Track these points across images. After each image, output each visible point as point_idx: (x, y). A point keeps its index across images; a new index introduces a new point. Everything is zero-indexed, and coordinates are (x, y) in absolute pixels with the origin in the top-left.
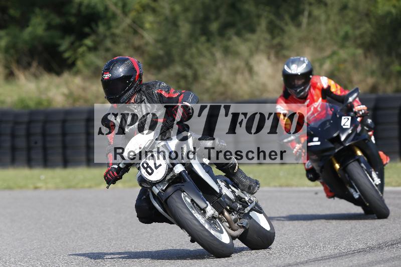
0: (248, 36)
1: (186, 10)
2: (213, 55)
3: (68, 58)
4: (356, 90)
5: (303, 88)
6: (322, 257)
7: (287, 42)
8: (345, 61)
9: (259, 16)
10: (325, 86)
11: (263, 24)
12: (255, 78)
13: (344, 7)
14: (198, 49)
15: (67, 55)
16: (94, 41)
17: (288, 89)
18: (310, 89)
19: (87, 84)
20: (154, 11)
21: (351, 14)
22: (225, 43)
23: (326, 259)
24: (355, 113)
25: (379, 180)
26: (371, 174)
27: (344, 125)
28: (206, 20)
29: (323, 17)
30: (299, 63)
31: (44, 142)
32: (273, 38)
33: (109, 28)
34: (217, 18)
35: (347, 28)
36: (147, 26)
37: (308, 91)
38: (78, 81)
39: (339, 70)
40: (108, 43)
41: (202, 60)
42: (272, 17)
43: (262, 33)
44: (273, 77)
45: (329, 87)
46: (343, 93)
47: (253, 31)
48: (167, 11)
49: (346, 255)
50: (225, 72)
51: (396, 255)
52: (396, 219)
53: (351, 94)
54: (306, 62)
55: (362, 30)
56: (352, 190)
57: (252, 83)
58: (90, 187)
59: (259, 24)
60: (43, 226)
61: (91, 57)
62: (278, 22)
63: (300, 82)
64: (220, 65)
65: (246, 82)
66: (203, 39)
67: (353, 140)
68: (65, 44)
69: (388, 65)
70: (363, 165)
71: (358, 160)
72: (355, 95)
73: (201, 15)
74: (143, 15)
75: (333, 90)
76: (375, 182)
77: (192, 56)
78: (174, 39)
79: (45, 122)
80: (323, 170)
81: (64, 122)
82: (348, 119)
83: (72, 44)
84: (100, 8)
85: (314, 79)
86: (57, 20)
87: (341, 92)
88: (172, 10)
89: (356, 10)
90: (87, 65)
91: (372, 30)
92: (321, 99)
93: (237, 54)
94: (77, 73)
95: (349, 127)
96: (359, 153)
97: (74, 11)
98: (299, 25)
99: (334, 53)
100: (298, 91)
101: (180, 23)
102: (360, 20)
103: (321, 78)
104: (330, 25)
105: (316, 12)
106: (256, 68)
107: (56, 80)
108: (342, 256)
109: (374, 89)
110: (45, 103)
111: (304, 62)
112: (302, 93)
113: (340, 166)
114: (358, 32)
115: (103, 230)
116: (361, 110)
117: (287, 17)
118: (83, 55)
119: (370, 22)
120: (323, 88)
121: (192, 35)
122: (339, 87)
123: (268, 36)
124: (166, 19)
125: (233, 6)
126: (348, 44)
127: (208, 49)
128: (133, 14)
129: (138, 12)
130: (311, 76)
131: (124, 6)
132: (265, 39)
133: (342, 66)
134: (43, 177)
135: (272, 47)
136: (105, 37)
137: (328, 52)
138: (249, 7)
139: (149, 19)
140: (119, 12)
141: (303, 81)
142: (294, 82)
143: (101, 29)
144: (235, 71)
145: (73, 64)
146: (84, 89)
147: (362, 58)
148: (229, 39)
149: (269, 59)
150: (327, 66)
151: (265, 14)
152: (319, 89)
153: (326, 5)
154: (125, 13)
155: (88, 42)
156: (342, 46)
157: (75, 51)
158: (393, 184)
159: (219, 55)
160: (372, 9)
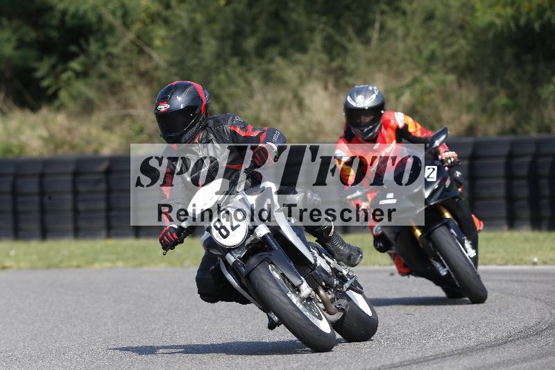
0: (298, 56)
1: (211, 21)
2: (249, 83)
3: (48, 88)
4: (444, 131)
5: (371, 127)
6: (401, 362)
7: (350, 65)
8: (431, 91)
9: (312, 30)
10: (401, 125)
11: (318, 40)
12: (307, 114)
13: (430, 17)
14: (227, 74)
15: (45, 83)
16: (83, 64)
17: (352, 128)
18: (380, 129)
19: (74, 124)
20: (166, 21)
21: (439, 26)
22: (265, 66)
23: (407, 365)
24: (443, 161)
25: (474, 251)
26: (464, 243)
27: (428, 177)
28: (239, 34)
29: (400, 32)
30: (367, 93)
31: (15, 203)
32: (332, 59)
33: (105, 45)
34: (254, 32)
35: (434, 46)
36: (157, 42)
37: (378, 132)
38: (61, 119)
39: (422, 103)
40: (103, 67)
41: (233, 90)
42: (330, 31)
43: (315, 53)
44: (332, 114)
45: (406, 126)
46: (425, 135)
47: (304, 50)
48: (185, 23)
49: (434, 359)
50: (265, 106)
51: (502, 359)
52: (502, 309)
53: (437, 136)
54: (376, 92)
55: (455, 48)
56: (438, 265)
57: (303, 122)
58: (79, 267)
59: (312, 41)
60: (14, 320)
61: (80, 86)
62: (338, 38)
63: (368, 119)
64: (259, 97)
65: (295, 120)
66: (235, 61)
67: (439, 198)
68: (42, 68)
69: (490, 97)
70: (453, 231)
71: (447, 224)
72: (443, 137)
73: (232, 27)
74: (151, 27)
75: (411, 129)
76: (469, 254)
77: (219, 85)
78: (196, 61)
79: (16, 176)
80: (399, 237)
81: (42, 176)
82: (434, 169)
83: (53, 67)
84: (92, 18)
85: (386, 115)
86: (32, 35)
87: (422, 133)
88: (192, 20)
89: (446, 20)
90: (74, 98)
91: (468, 48)
92: (394, 142)
93: (281, 82)
94: (60, 108)
95: (435, 180)
96: (447, 215)
97: (55, 22)
98: (367, 42)
99: (416, 80)
100: (365, 130)
101: (203, 39)
102: (452, 35)
103: (396, 114)
104: (410, 42)
105: (391, 24)
106: (307, 102)
107: (31, 117)
108: (428, 360)
109: (471, 130)
110: (16, 151)
111: (373, 92)
112: (371, 134)
113: (421, 232)
114: (449, 51)
115: (98, 326)
116: (450, 158)
117: (350, 31)
118: (68, 83)
119: (465, 37)
120: (398, 127)
121: (219, 56)
122: (419, 126)
123: (325, 58)
124: (184, 33)
125: (276, 15)
126: (434, 68)
127: (241, 75)
128: (137, 27)
129: (145, 24)
130: (382, 112)
131: (125, 15)
132: (320, 61)
133: (427, 99)
134: (13, 253)
135: (329, 72)
136: (99, 57)
137: (408, 79)
138: (298, 16)
139: (160, 34)
140: (117, 23)
141: (372, 117)
142: (360, 119)
143: (94, 47)
144: (279, 106)
145: (55, 96)
146: (70, 131)
147: (455, 86)
148: (271, 61)
149: (326, 88)
150: (406, 98)
151: (321, 26)
152: (392, 128)
153: (404, 13)
154: (126, 25)
155: (75, 65)
156: (427, 71)
157: (57, 77)
158: (499, 261)
159: (256, 83)
160: (469, 19)
